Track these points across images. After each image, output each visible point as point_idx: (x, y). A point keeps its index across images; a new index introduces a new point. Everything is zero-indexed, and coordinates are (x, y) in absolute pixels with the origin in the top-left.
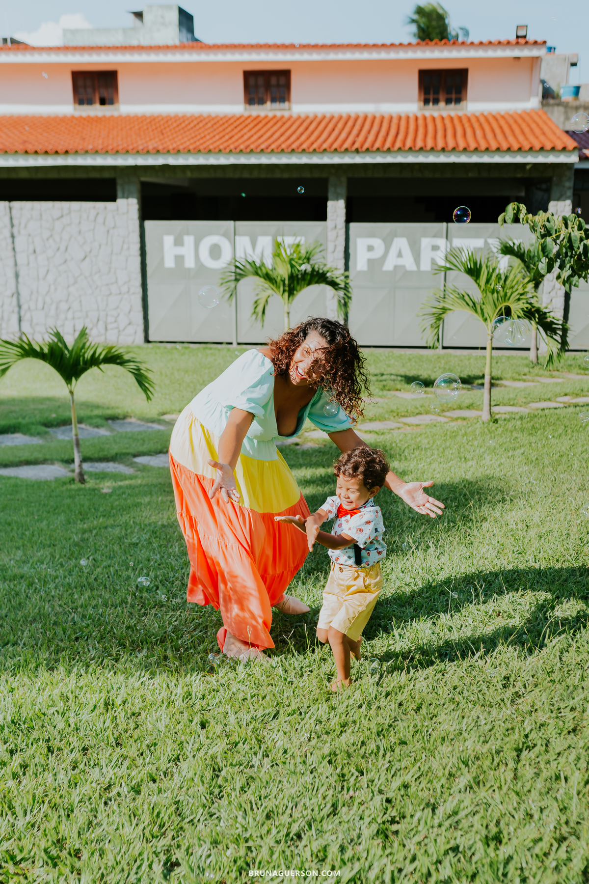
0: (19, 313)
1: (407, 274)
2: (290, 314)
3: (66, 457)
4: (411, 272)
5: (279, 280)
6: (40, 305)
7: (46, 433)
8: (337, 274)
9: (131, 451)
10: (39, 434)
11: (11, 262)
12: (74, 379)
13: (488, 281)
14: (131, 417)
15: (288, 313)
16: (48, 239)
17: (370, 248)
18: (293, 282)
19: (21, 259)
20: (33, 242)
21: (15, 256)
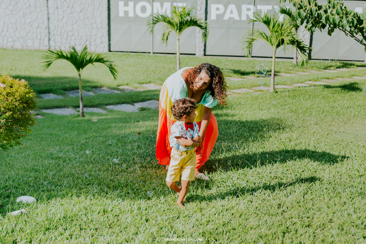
0: (49, 36)
1: (235, 21)
2: (180, 40)
3: (75, 105)
4: (237, 21)
5: (175, 24)
6: (59, 33)
7: (64, 94)
8: (202, 21)
9: (105, 103)
10: (61, 94)
11: (46, 13)
12: (81, 69)
13: (273, 27)
14: (104, 87)
15: (179, 40)
16: (64, 2)
17: (218, 9)
18: (181, 25)
19: (51, 11)
20: (57, 3)
21: (48, 10)
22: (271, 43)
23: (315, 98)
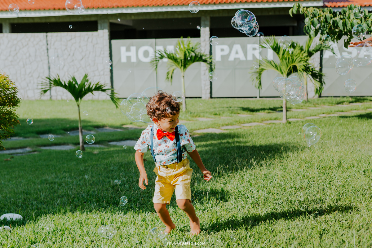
1: (241, 62)
2: (185, 77)
3: (75, 142)
4: (243, 61)
5: (179, 60)
7: (64, 133)
8: (207, 57)
9: (107, 139)
10: (61, 134)
11: (46, 62)
12: (79, 99)
13: (283, 54)
14: (106, 126)
15: (184, 77)
16: (64, 50)
17: (222, 50)
18: (186, 61)
19: (52, 60)
20: (57, 52)
21: (48, 59)
22: (281, 71)
23: (332, 125)
